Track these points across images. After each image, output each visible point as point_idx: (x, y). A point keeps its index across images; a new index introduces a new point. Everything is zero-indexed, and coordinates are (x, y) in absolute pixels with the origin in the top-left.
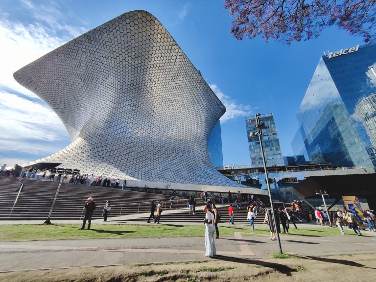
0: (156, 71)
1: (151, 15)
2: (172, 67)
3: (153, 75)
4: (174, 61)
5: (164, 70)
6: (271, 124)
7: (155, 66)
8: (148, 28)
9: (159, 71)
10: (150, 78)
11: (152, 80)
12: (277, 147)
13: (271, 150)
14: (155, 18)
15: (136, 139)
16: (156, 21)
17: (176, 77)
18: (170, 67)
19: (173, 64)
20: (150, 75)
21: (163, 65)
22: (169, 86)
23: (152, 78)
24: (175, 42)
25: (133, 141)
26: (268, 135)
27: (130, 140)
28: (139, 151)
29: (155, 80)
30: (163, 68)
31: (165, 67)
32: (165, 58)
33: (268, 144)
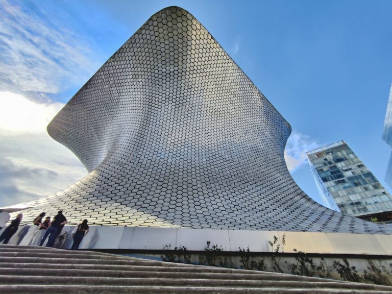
0: (194, 75)
1: (182, 9)
2: (214, 69)
3: (191, 80)
4: (216, 62)
5: (205, 74)
6: (348, 154)
7: (192, 69)
8: (179, 25)
9: (198, 75)
10: (187, 84)
11: (190, 87)
12: (373, 184)
13: (366, 189)
14: (187, 12)
15: (174, 163)
16: (188, 15)
17: (220, 82)
18: (211, 70)
19: (215, 66)
20: (187, 81)
21: (202, 67)
22: (213, 93)
23: (190, 83)
24: (214, 39)
25: (168, 167)
26: (350, 169)
27: (165, 165)
28: (180, 181)
29: (193, 86)
30: (202, 71)
31: (205, 70)
32: (203, 59)
33: (356, 181)
